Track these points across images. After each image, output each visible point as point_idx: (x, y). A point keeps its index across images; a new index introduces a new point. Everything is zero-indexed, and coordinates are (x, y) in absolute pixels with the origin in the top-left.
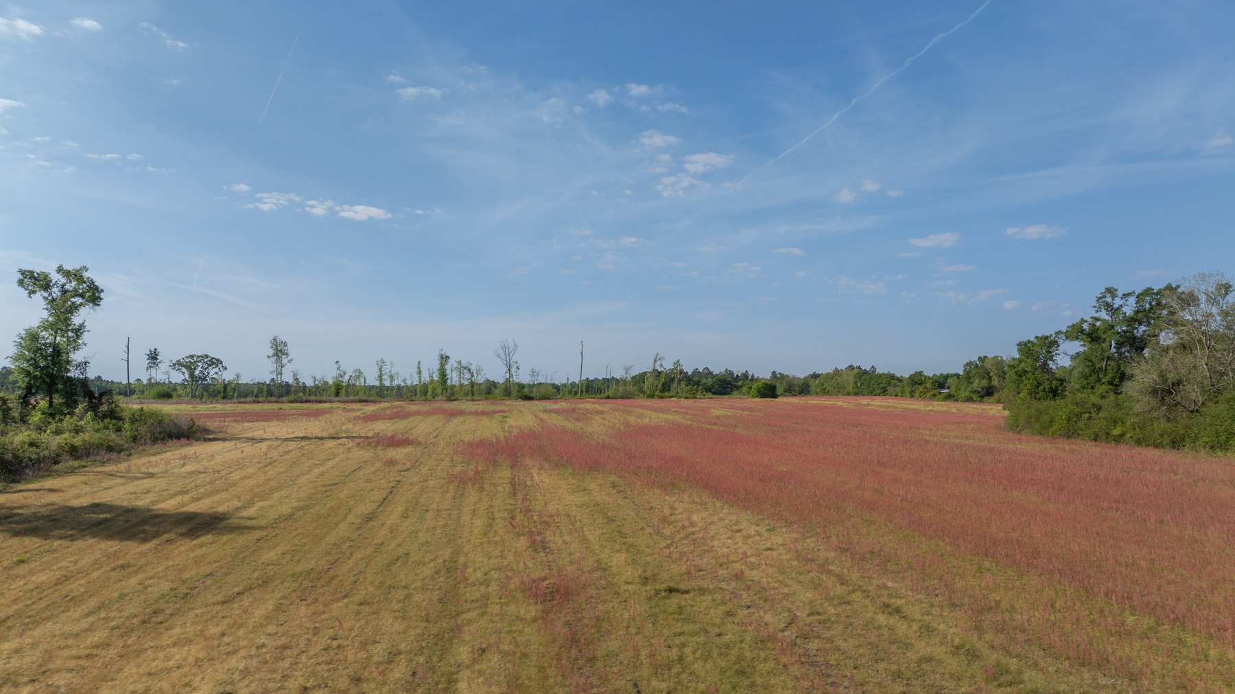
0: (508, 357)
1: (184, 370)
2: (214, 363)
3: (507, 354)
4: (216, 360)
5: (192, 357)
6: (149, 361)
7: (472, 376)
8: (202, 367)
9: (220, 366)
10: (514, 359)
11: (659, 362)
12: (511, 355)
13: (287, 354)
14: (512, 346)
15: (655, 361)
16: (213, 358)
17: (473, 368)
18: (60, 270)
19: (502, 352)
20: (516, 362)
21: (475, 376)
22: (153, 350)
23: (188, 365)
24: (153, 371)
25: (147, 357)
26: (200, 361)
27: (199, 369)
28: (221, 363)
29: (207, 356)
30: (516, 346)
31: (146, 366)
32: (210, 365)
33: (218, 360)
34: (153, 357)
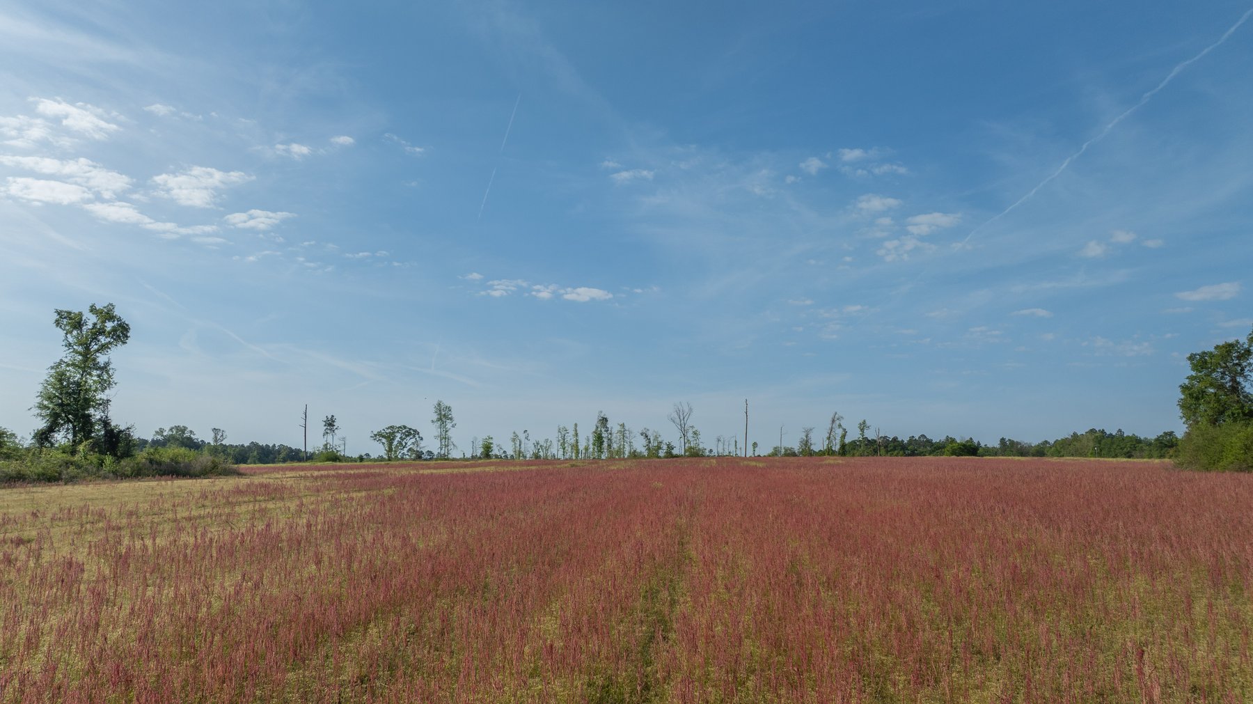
0: (682, 422)
1: (384, 440)
2: (410, 434)
3: (682, 418)
4: (414, 431)
5: (392, 427)
6: (326, 427)
7: (650, 442)
8: (401, 438)
9: (417, 436)
10: (689, 423)
11: (837, 422)
12: (685, 419)
13: (451, 419)
14: (686, 410)
15: (833, 421)
16: (410, 429)
17: (649, 434)
18: (93, 310)
19: (677, 416)
20: (692, 427)
21: (652, 442)
22: (330, 417)
23: (388, 436)
24: (330, 437)
25: (324, 423)
26: (398, 432)
27: (398, 439)
28: (418, 434)
29: (405, 427)
30: (691, 410)
31: (323, 431)
32: (407, 436)
33: (415, 431)
34: (330, 424)
